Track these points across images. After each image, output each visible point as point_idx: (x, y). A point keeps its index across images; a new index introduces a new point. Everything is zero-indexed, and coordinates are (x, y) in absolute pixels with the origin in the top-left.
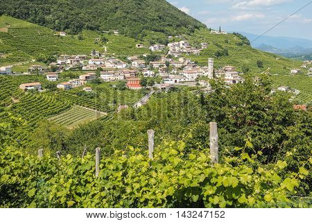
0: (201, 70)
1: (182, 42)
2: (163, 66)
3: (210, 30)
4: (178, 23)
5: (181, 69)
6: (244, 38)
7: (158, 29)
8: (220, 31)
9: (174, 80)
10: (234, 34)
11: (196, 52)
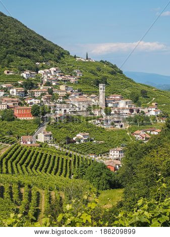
0: (89, 99)
1: (53, 69)
2: (45, 94)
3: (75, 57)
4: (43, 48)
5: (67, 97)
6: (114, 67)
7: (24, 54)
8: (87, 59)
9: (63, 110)
10: (102, 61)
11: (73, 80)
